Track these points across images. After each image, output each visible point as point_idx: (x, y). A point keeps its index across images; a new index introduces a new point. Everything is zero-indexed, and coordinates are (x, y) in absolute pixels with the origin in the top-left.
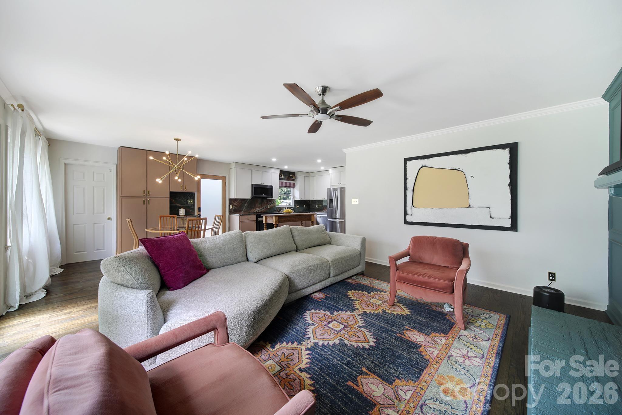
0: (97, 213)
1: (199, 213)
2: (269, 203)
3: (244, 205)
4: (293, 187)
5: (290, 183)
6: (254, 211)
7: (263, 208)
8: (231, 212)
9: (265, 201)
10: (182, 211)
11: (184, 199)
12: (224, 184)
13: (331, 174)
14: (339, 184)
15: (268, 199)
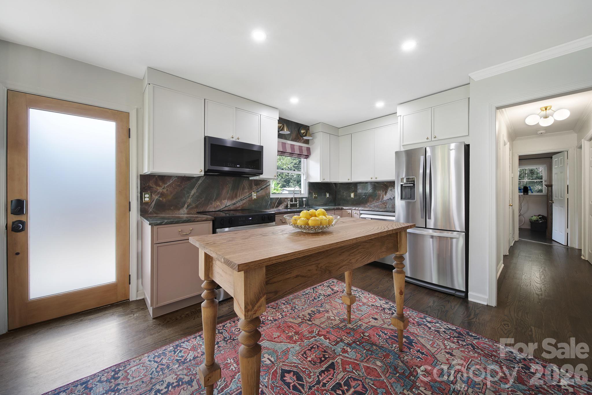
1: (15, 218)
2: (254, 187)
3: (189, 193)
4: (307, 157)
5: (300, 148)
6: (217, 206)
7: (241, 200)
9: (246, 183)
12: (125, 134)
13: (402, 117)
14: (430, 138)
15: (251, 178)
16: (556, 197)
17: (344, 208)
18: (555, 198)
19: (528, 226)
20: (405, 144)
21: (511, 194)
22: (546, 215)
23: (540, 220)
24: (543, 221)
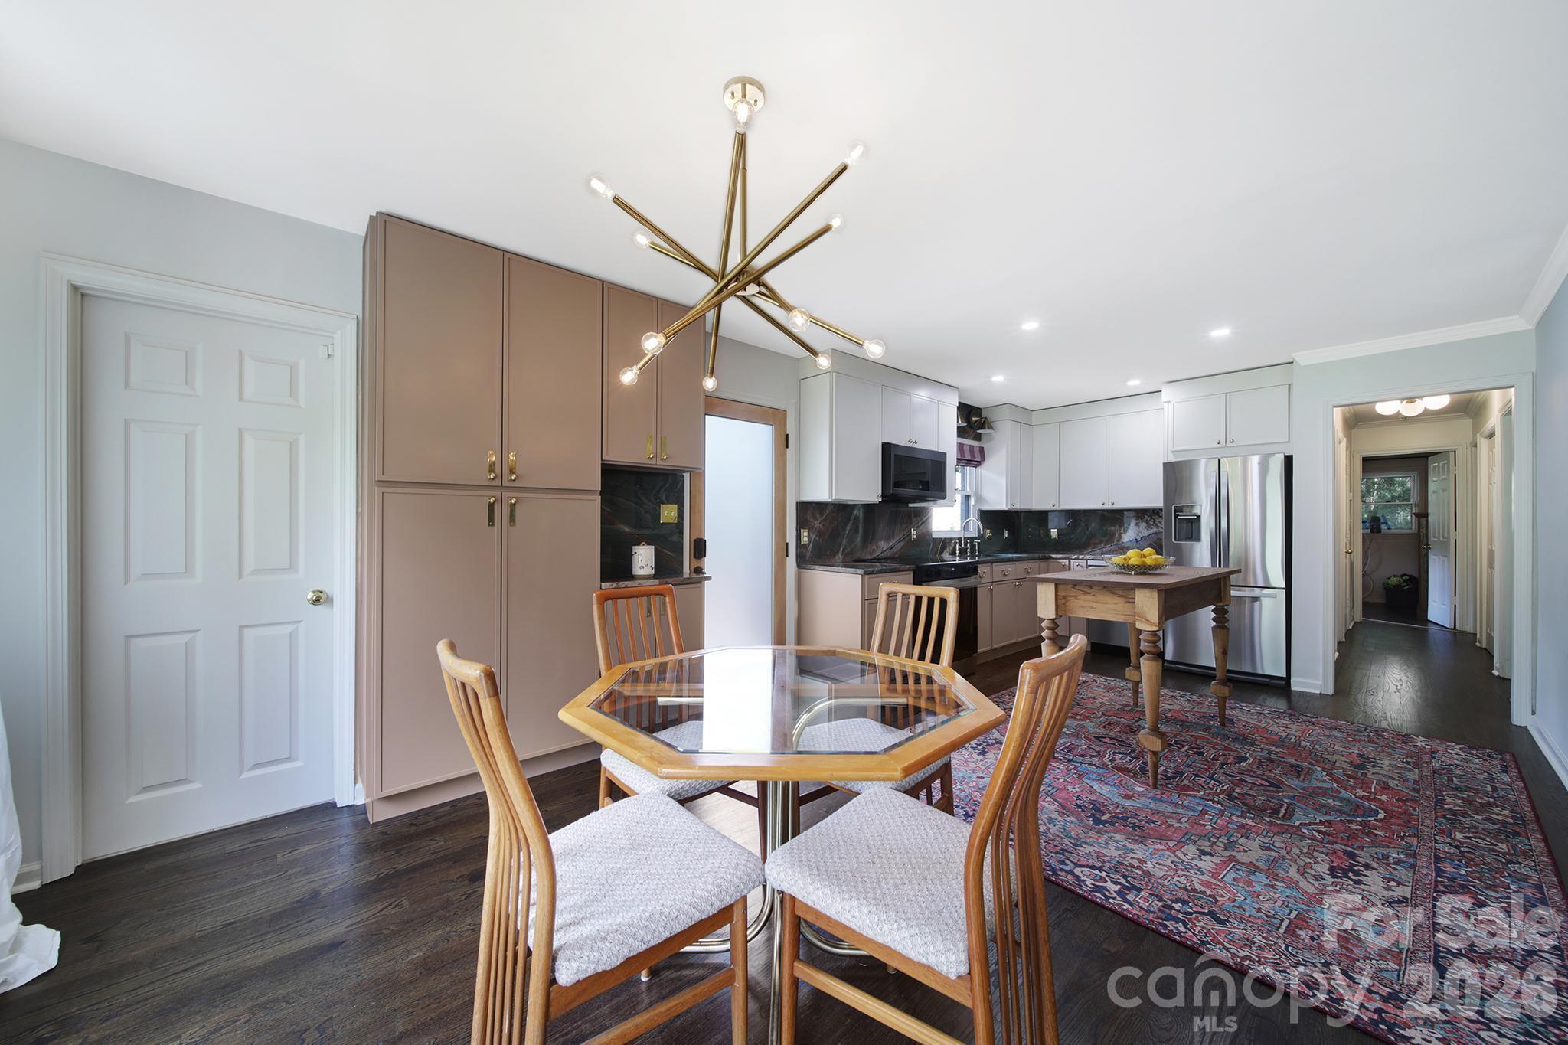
0: (257, 571)
1: (695, 564)
2: (913, 519)
4: (979, 463)
6: (874, 551)
7: (896, 539)
8: (807, 558)
9: (903, 514)
10: (643, 558)
11: (645, 501)
12: (783, 441)
13: (1171, 405)
14: (1223, 442)
15: (910, 505)
16: (1435, 537)
17: (1054, 556)
18: (1432, 539)
19: (1379, 599)
20: (1176, 449)
21: (1348, 532)
22: (1416, 575)
23: (1405, 584)
24: (1412, 586)
